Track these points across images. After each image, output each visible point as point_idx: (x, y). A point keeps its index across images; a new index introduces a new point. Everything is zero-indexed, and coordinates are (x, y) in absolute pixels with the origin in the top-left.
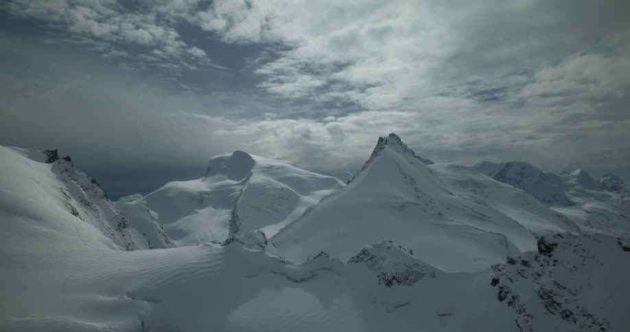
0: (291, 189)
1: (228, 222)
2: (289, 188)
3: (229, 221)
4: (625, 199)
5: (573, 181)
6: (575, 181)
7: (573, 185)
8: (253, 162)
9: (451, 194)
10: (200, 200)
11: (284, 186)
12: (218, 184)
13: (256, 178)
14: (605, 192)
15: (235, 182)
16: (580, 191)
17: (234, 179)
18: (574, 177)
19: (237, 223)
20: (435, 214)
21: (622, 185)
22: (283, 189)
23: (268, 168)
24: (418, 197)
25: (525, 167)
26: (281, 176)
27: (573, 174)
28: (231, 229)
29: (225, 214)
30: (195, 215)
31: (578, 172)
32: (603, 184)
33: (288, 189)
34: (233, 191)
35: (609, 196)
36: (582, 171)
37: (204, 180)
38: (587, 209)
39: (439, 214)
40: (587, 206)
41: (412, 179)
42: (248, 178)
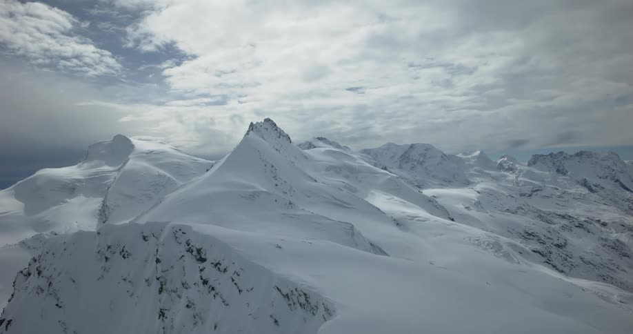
0: (169, 175)
1: (98, 212)
2: (166, 174)
3: (100, 210)
4: (520, 179)
5: (472, 162)
6: (475, 162)
7: (472, 166)
8: (133, 146)
9: (316, 181)
10: (71, 189)
11: (162, 172)
12: (94, 170)
13: (133, 164)
14: (503, 172)
15: (111, 169)
16: (478, 171)
17: (110, 166)
18: (473, 158)
19: (107, 213)
20: (286, 204)
21: (517, 166)
22: (160, 176)
23: (147, 153)
24: (277, 185)
25: (428, 148)
26: (161, 162)
27: (473, 155)
28: (100, 219)
29: (95, 203)
30: (64, 205)
31: (477, 153)
32: (501, 165)
33: (165, 176)
34: (107, 178)
35: (505, 176)
36: (481, 153)
37: (79, 167)
38: (478, 190)
39: (290, 203)
40: (479, 187)
41: (272, 166)
42: (125, 164)
